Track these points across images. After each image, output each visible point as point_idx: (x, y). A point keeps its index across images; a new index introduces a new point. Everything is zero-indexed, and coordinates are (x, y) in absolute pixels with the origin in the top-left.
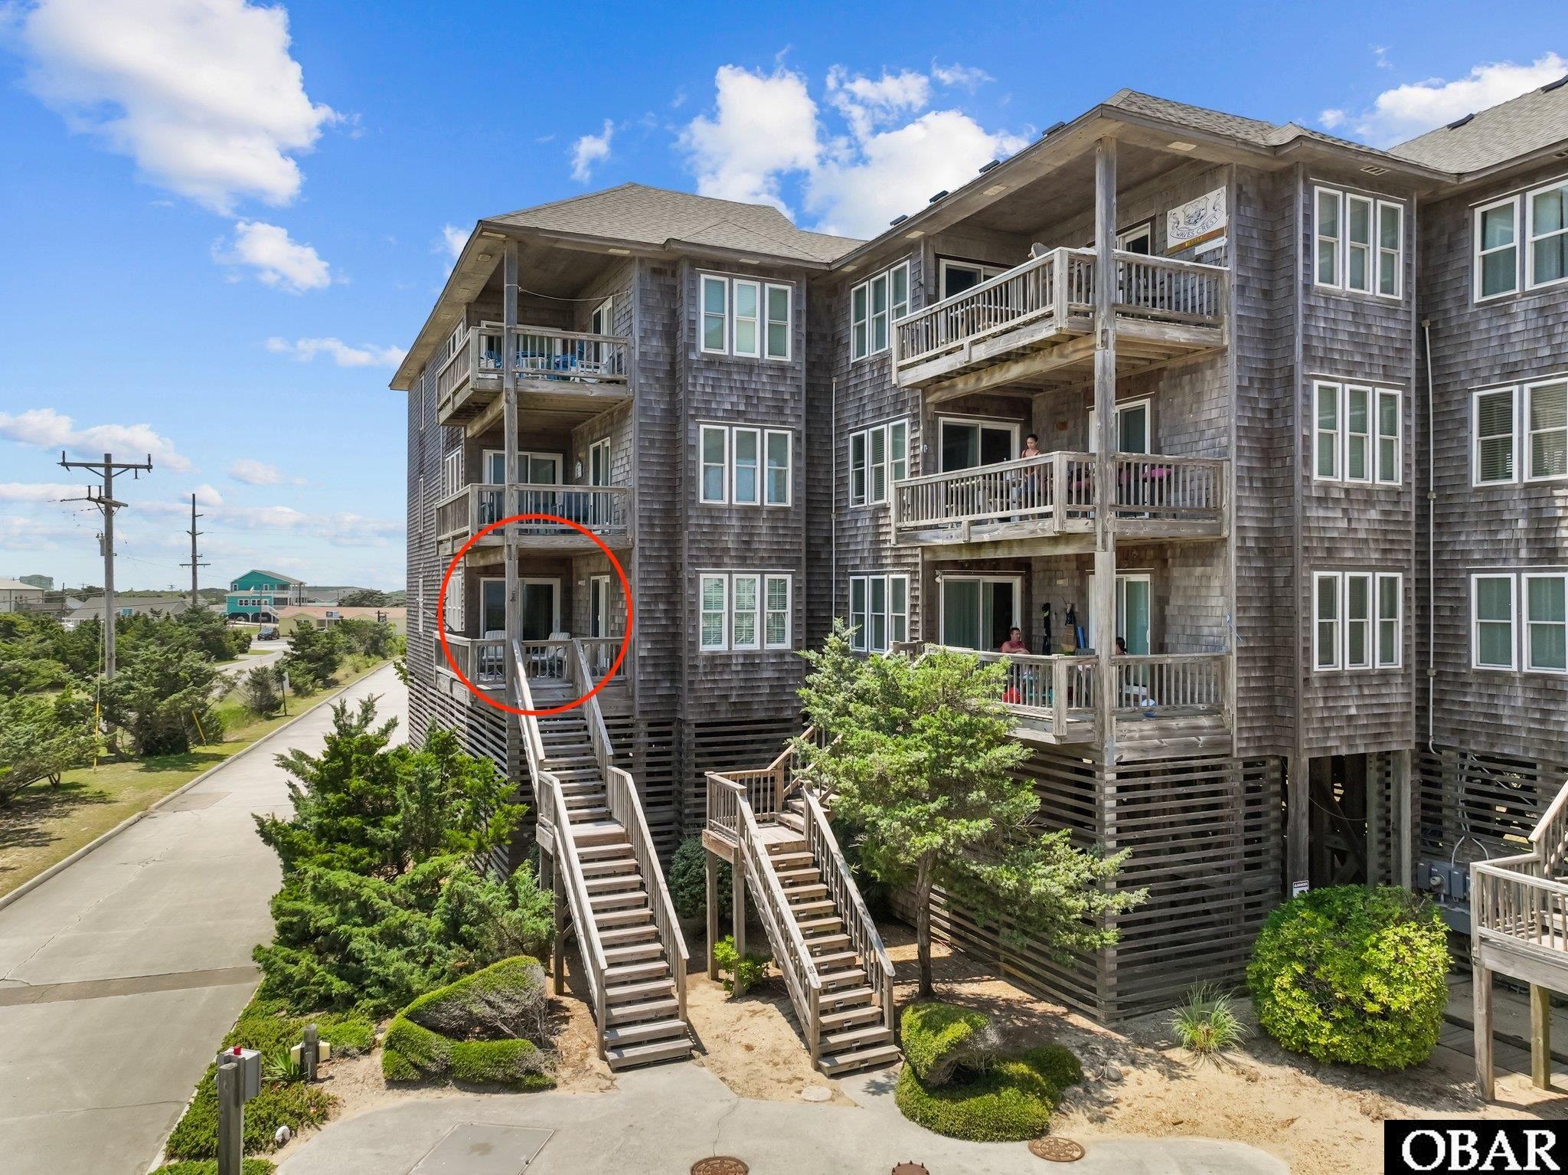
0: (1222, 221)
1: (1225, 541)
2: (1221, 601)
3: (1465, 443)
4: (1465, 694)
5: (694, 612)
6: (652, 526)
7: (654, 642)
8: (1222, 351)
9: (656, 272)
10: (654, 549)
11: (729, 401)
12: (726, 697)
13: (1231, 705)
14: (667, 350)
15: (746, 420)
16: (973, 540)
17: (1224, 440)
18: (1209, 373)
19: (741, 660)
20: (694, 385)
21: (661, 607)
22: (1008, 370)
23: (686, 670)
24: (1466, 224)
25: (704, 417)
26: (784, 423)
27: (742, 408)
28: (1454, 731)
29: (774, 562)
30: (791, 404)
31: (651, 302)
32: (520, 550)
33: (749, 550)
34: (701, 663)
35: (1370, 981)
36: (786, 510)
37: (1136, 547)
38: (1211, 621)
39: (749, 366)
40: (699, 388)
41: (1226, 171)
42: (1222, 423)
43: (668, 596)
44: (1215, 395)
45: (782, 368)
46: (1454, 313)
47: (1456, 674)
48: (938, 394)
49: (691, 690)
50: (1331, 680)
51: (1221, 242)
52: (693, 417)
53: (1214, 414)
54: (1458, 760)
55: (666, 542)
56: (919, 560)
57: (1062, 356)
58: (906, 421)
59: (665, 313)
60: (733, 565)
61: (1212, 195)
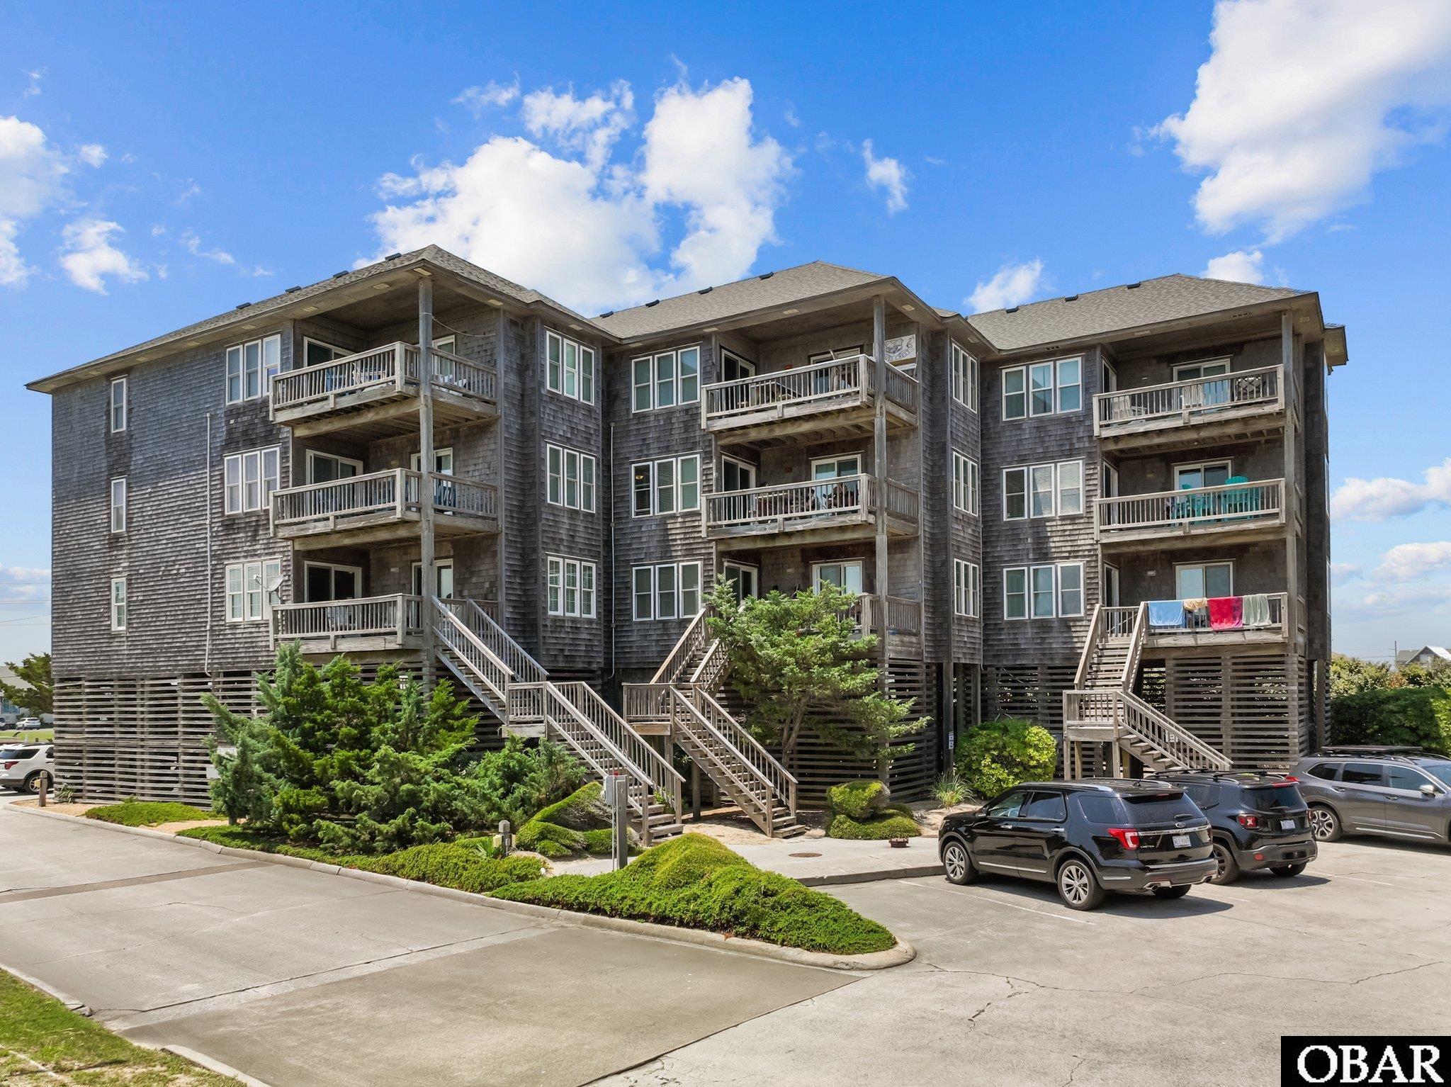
0: (913, 354)
1: (917, 538)
2: (914, 573)
3: (999, 497)
4: (1000, 635)
5: (545, 584)
6: (512, 517)
7: (514, 607)
8: (914, 429)
9: (513, 323)
10: (513, 535)
11: (562, 429)
12: (562, 650)
13: (923, 632)
14: (519, 384)
15: (571, 445)
16: (787, 530)
17: (915, 480)
18: (904, 441)
19: (570, 624)
20: (544, 413)
21: (518, 581)
22: (800, 426)
23: (542, 629)
24: (998, 378)
25: (549, 438)
26: (591, 451)
27: (569, 436)
28: (995, 656)
29: (586, 553)
30: (594, 438)
31: (510, 345)
32: (437, 526)
33: (573, 542)
34: (549, 623)
35: (1031, 751)
36: (592, 515)
37: (852, 545)
38: (908, 585)
39: (571, 403)
40: (546, 416)
41: (915, 325)
42: (915, 470)
43: (521, 572)
44: (908, 454)
45: (589, 409)
46: (992, 425)
47: (995, 624)
48: (731, 439)
49: (544, 643)
50: (960, 618)
51: (913, 366)
52: (544, 437)
53: (908, 465)
54: (996, 672)
55: (520, 531)
56: (714, 550)
57: (847, 419)
58: (698, 456)
59: (518, 355)
60: (565, 552)
61: (906, 339)
